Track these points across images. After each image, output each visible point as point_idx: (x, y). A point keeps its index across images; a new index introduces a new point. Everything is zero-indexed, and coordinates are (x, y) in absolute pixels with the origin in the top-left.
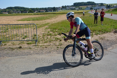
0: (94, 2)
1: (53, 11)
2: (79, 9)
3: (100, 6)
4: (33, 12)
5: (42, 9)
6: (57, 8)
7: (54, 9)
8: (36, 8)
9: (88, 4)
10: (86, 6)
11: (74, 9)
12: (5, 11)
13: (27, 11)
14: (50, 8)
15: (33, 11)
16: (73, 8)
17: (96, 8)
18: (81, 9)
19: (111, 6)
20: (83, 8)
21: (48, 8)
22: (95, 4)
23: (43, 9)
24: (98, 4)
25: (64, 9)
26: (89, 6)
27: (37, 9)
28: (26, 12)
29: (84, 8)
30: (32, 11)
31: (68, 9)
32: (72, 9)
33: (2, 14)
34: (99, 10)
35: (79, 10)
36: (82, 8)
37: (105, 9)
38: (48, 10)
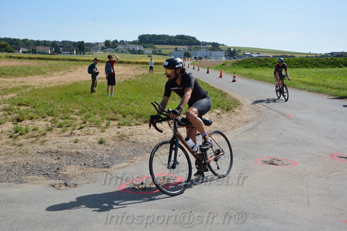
0: (194, 39)
1: (77, 54)
2: (155, 53)
3: (210, 49)
5: (42, 45)
6: (89, 45)
7: (81, 47)
8: (24, 41)
9: (178, 40)
10: (175, 47)
11: (140, 52)
14: (70, 42)
15: (13, 48)
16: (138, 48)
17: (199, 54)
18: (158, 55)
19: (239, 53)
20: (163, 52)
21: (63, 42)
22: (198, 43)
23: (45, 43)
24: (205, 44)
25: (112, 49)
26: (183, 47)
27: (26, 43)
29: (168, 52)
30: (9, 46)
31: (122, 52)
32: (133, 52)
34: (207, 60)
35: (154, 56)
36: (162, 50)
37: (224, 58)
38: (61, 49)
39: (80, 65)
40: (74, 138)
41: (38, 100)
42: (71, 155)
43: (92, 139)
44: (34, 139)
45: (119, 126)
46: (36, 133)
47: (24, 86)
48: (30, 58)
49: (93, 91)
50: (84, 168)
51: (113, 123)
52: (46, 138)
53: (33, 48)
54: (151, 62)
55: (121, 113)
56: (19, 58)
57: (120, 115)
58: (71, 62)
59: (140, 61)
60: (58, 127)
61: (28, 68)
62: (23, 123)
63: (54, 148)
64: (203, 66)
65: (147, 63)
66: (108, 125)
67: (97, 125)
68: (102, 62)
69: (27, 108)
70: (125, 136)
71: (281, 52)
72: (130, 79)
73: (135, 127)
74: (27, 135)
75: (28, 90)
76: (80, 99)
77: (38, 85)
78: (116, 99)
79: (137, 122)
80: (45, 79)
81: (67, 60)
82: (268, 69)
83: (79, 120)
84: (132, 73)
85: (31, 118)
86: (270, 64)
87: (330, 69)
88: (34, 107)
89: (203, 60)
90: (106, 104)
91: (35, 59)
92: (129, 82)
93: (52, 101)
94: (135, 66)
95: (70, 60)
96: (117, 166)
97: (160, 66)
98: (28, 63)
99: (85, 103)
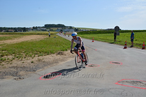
0: (64, 25)
1: (23, 32)
2: (50, 30)
3: (69, 29)
5: (10, 29)
7: (25, 29)
8: (4, 28)
9: (58, 26)
10: (57, 28)
11: (45, 30)
14: (20, 28)
16: (44, 29)
17: (65, 30)
19: (79, 30)
20: (53, 30)
21: (18, 28)
22: (65, 27)
23: (12, 28)
24: (67, 27)
25: (35, 30)
26: (60, 28)
27: (5, 29)
29: (55, 30)
31: (39, 30)
32: (43, 30)
34: (69, 32)
35: (50, 32)
38: (18, 30)
39: (24, 35)
40: (22, 61)
41: (9, 48)
42: (21, 67)
43: (29, 61)
44: (8, 63)
45: (39, 56)
46: (8, 60)
47: (4, 44)
48: (6, 34)
50: (26, 72)
51: (36, 55)
52: (12, 62)
53: (7, 30)
56: (2, 34)
57: (39, 53)
59: (45, 33)
60: (17, 58)
61: (6, 37)
62: (4, 57)
63: (15, 65)
64: (67, 34)
65: (48, 34)
66: (34, 56)
67: (31, 56)
69: (5, 51)
70: (41, 60)
71: (92, 29)
73: (44, 56)
74: (5, 61)
75: (6, 45)
77: (9, 43)
78: (37, 47)
79: (45, 55)
80: (12, 41)
81: (19, 34)
82: (89, 35)
83: (24, 55)
84: (43, 38)
85: (7, 55)
86: (89, 33)
87: (108, 34)
88: (8, 51)
89: (67, 32)
90: (33, 49)
91: (8, 34)
92: (42, 41)
93: (14, 49)
94: (43, 35)
95: (21, 34)
96: (38, 70)
97: (53, 35)
98: (6, 36)
99: (26, 49)
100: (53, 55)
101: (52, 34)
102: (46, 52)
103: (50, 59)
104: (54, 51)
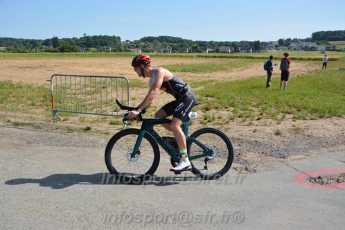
1: (253, 52)
2: (328, 49)
4: (200, 52)
5: (224, 45)
6: (264, 44)
7: (257, 46)
8: (210, 42)
11: (313, 49)
12: (137, 47)
13: (188, 47)
14: (247, 42)
15: (202, 49)
16: (311, 45)
18: (332, 50)
20: (338, 48)
21: (241, 42)
23: (227, 44)
25: (285, 47)
27: (212, 44)
28: (184, 51)
29: (343, 47)
30: (199, 47)
31: (295, 49)
32: (306, 49)
33: (128, 53)
35: (327, 53)
36: (337, 46)
38: (240, 48)
39: (255, 62)
40: (254, 128)
41: (221, 92)
42: (250, 143)
43: (268, 129)
44: (219, 127)
45: (294, 119)
46: (221, 121)
47: (210, 81)
48: (214, 57)
49: (268, 86)
50: (262, 156)
51: (288, 116)
52: (229, 126)
53: (216, 48)
54: (325, 59)
55: (296, 107)
56: (206, 57)
57: (294, 109)
58: (248, 60)
59: (313, 57)
60: (239, 117)
61: (214, 65)
62: (210, 111)
63: (236, 135)
65: (321, 60)
66: (283, 118)
67: (273, 117)
68: (276, 59)
69: (213, 99)
70: (301, 129)
72: (303, 74)
73: (310, 121)
74: (214, 122)
75: (213, 83)
76: (257, 92)
77: (221, 79)
78: (290, 93)
79: (312, 116)
80: (226, 75)
81: (244, 57)
83: (256, 112)
84: (304, 69)
85: (216, 108)
88: (218, 99)
90: (281, 98)
91: (218, 57)
92: (302, 78)
93: (232, 94)
94: (307, 63)
95: (247, 58)
96: (293, 157)
97: (334, 62)
98: (213, 61)
99: (261, 97)
100: (336, 122)
101: (334, 60)
102: (316, 111)
103: (328, 130)
104: (340, 108)
